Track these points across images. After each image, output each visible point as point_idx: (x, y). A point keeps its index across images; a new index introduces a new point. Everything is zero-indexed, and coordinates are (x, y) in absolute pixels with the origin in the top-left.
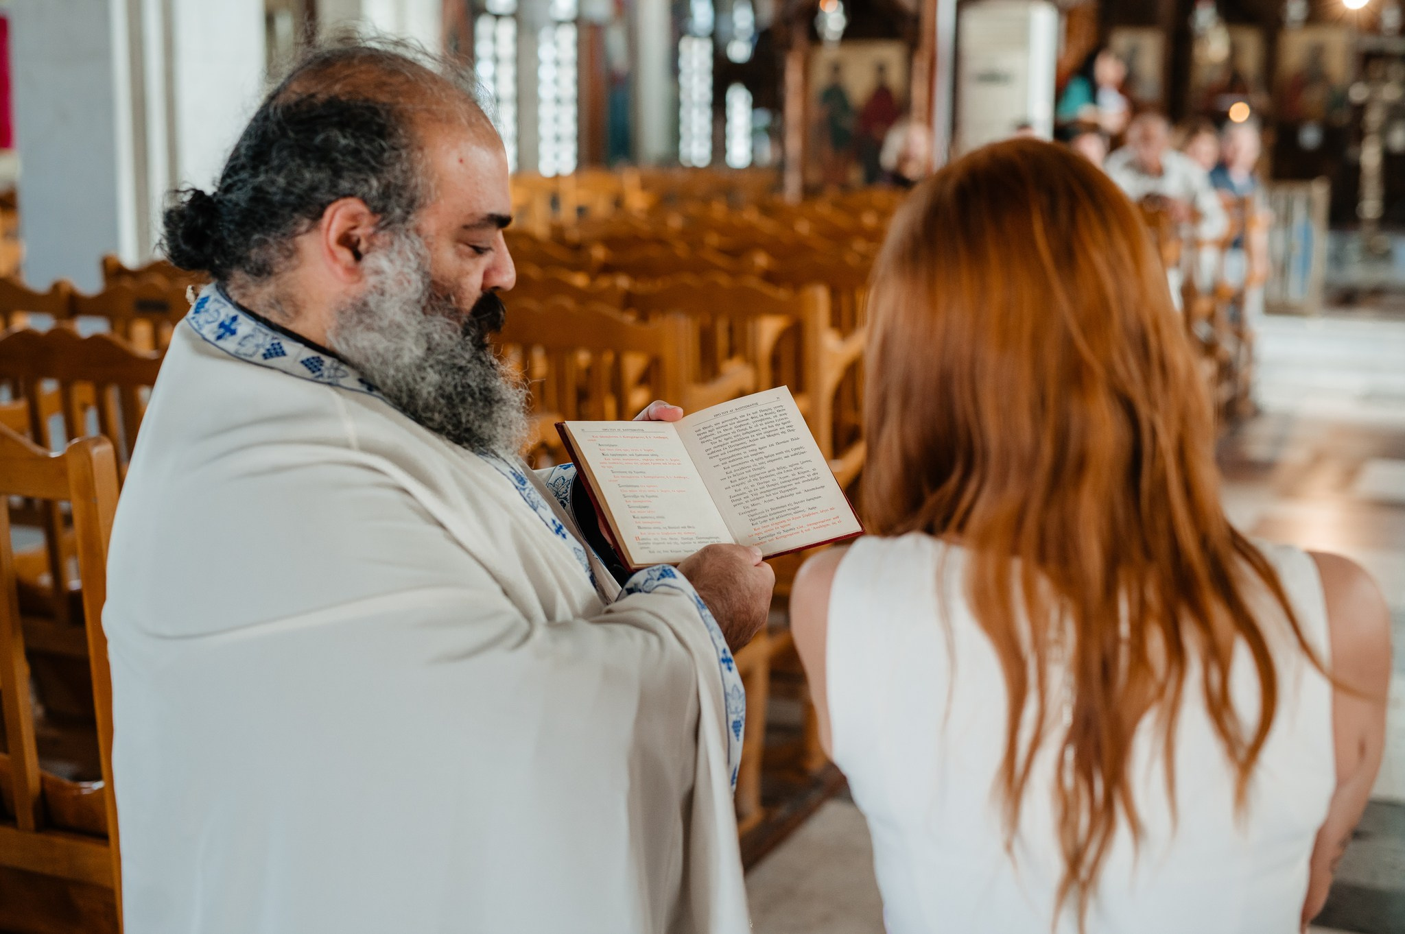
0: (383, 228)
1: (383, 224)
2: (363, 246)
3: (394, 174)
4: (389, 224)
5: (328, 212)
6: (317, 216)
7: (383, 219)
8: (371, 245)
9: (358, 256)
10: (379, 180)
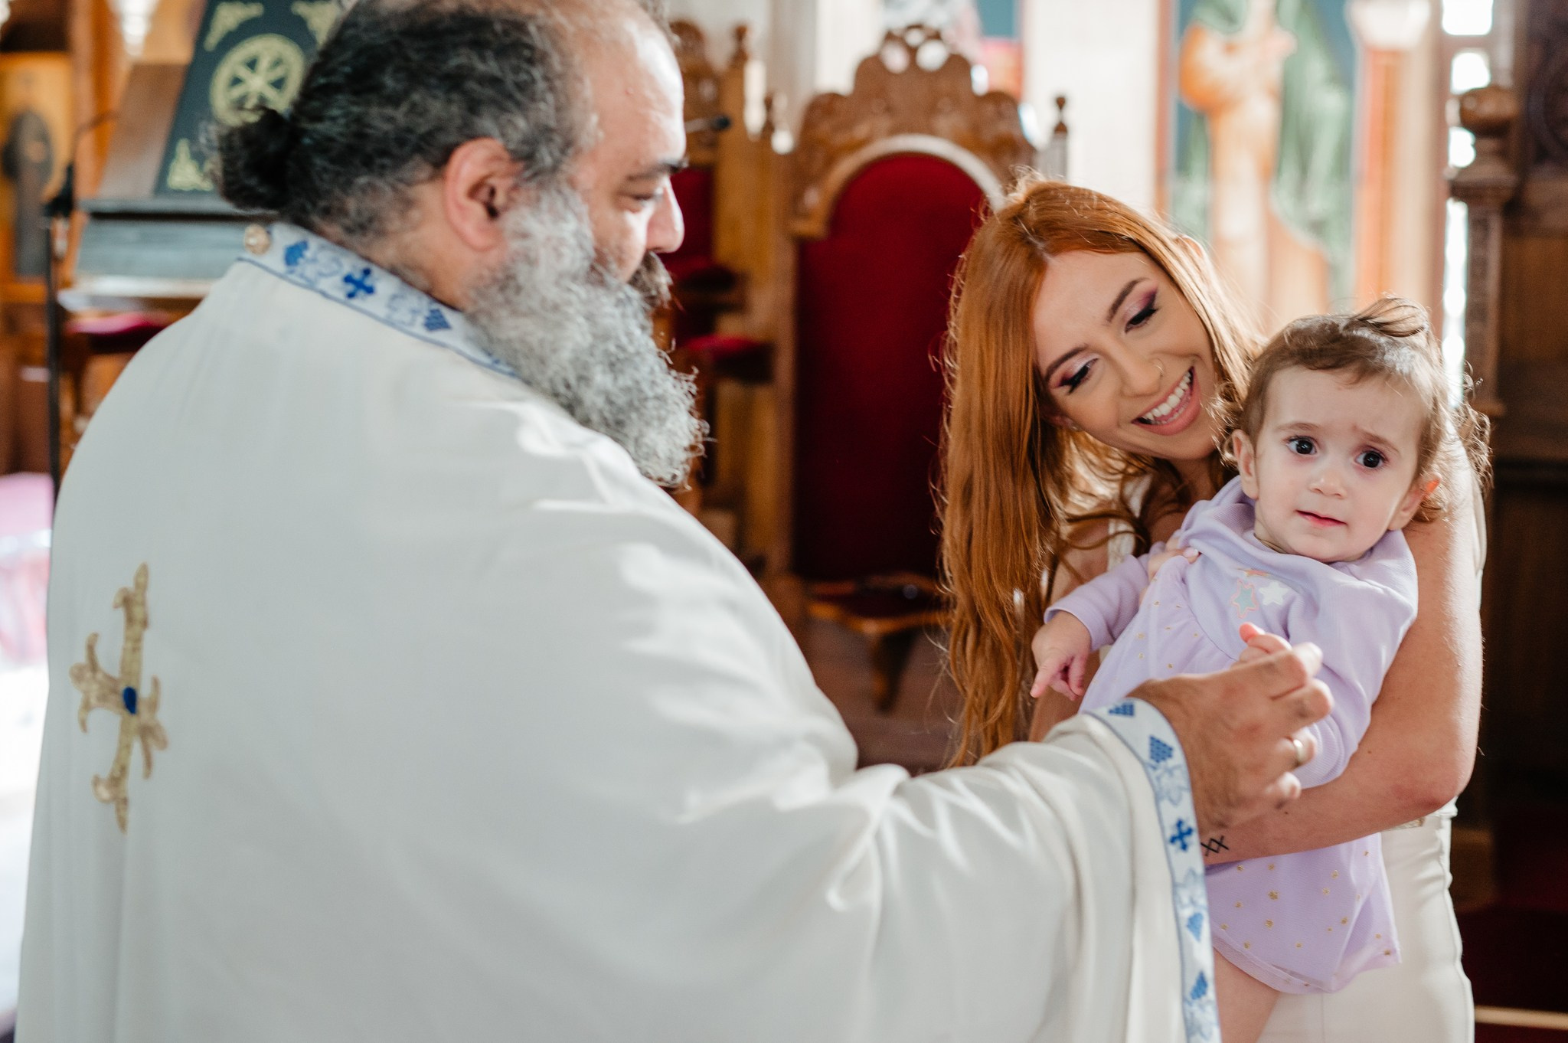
0: (529, 179)
1: (527, 174)
2: (500, 200)
3: (545, 110)
4: (535, 175)
5: (459, 155)
6: (441, 160)
7: (527, 168)
8: (510, 200)
9: (493, 213)
10: (526, 118)
